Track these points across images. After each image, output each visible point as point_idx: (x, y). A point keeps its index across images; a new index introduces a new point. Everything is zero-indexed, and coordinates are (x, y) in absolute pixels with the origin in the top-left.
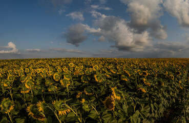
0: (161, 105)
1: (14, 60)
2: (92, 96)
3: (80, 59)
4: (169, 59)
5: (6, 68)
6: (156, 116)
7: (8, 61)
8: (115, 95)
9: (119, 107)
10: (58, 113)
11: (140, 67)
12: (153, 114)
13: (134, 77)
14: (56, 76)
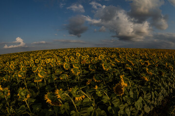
0: (160, 93)
1: (23, 53)
2: (101, 83)
3: (84, 48)
4: (168, 51)
5: (17, 61)
6: (155, 103)
7: (17, 54)
8: (123, 82)
9: (127, 93)
10: (74, 99)
11: (141, 57)
12: (153, 101)
13: (137, 66)
14: (66, 65)
